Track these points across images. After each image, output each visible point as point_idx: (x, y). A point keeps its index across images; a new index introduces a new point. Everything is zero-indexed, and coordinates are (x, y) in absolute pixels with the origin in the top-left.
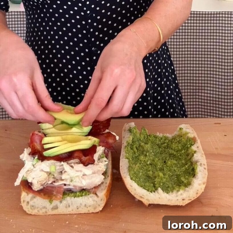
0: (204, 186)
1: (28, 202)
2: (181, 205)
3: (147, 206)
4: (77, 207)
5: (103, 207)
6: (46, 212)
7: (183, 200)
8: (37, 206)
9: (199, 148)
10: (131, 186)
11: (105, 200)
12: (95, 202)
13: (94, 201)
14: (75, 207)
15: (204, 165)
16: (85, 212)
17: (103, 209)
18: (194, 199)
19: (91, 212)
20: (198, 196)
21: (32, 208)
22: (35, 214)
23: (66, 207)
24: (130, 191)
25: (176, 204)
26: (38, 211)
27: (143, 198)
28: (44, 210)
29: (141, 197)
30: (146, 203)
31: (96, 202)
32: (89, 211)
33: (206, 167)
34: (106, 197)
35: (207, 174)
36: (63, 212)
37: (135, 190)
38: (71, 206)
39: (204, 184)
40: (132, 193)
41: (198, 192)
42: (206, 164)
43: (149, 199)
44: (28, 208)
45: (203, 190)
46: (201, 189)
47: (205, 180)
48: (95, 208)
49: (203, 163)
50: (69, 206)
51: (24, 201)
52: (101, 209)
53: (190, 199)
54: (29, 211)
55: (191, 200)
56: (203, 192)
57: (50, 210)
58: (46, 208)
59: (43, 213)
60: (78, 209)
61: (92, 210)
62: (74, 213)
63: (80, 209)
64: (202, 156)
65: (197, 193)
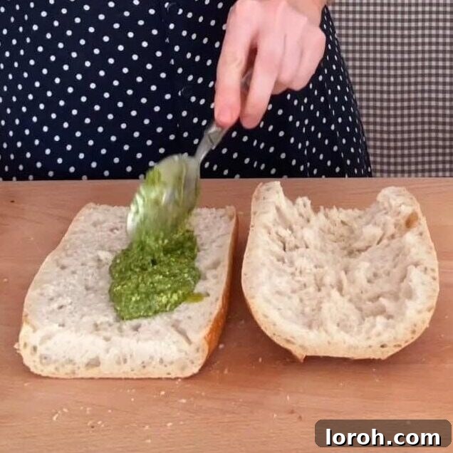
0: (429, 316)
1: (35, 349)
2: (377, 358)
3: (302, 361)
4: (143, 363)
5: (200, 367)
6: (74, 373)
7: (382, 346)
8: (54, 358)
9: (423, 236)
10: (266, 316)
11: (207, 352)
12: (183, 354)
13: (180, 351)
14: (139, 362)
15: (433, 270)
16: (160, 376)
17: (200, 370)
18: (407, 344)
19: (173, 376)
20: (416, 336)
21: (44, 361)
22: (50, 375)
23: (119, 363)
24: (263, 328)
25: (367, 356)
26: (56, 369)
27: (293, 343)
28: (69, 368)
29: (288, 341)
30: (300, 353)
31: (186, 354)
32: (169, 374)
33: (436, 275)
34: (209, 343)
35: (438, 290)
36: (111, 373)
37: (274, 325)
38: (129, 361)
39: (429, 310)
40: (269, 333)
41: (416, 329)
42: (437, 269)
43: (307, 344)
44: (34, 361)
45: (427, 325)
46: (424, 322)
47: (433, 302)
48: (183, 368)
49: (429, 266)
50: (125, 361)
51: (25, 345)
52: (195, 370)
53: (398, 343)
54: (35, 367)
55: (399, 346)
56: (427, 329)
57: (83, 369)
58: (74, 364)
59: (67, 374)
60: (144, 367)
61: (175, 372)
62: (135, 377)
63: (149, 369)
64: (429, 253)
65: (414, 332)
